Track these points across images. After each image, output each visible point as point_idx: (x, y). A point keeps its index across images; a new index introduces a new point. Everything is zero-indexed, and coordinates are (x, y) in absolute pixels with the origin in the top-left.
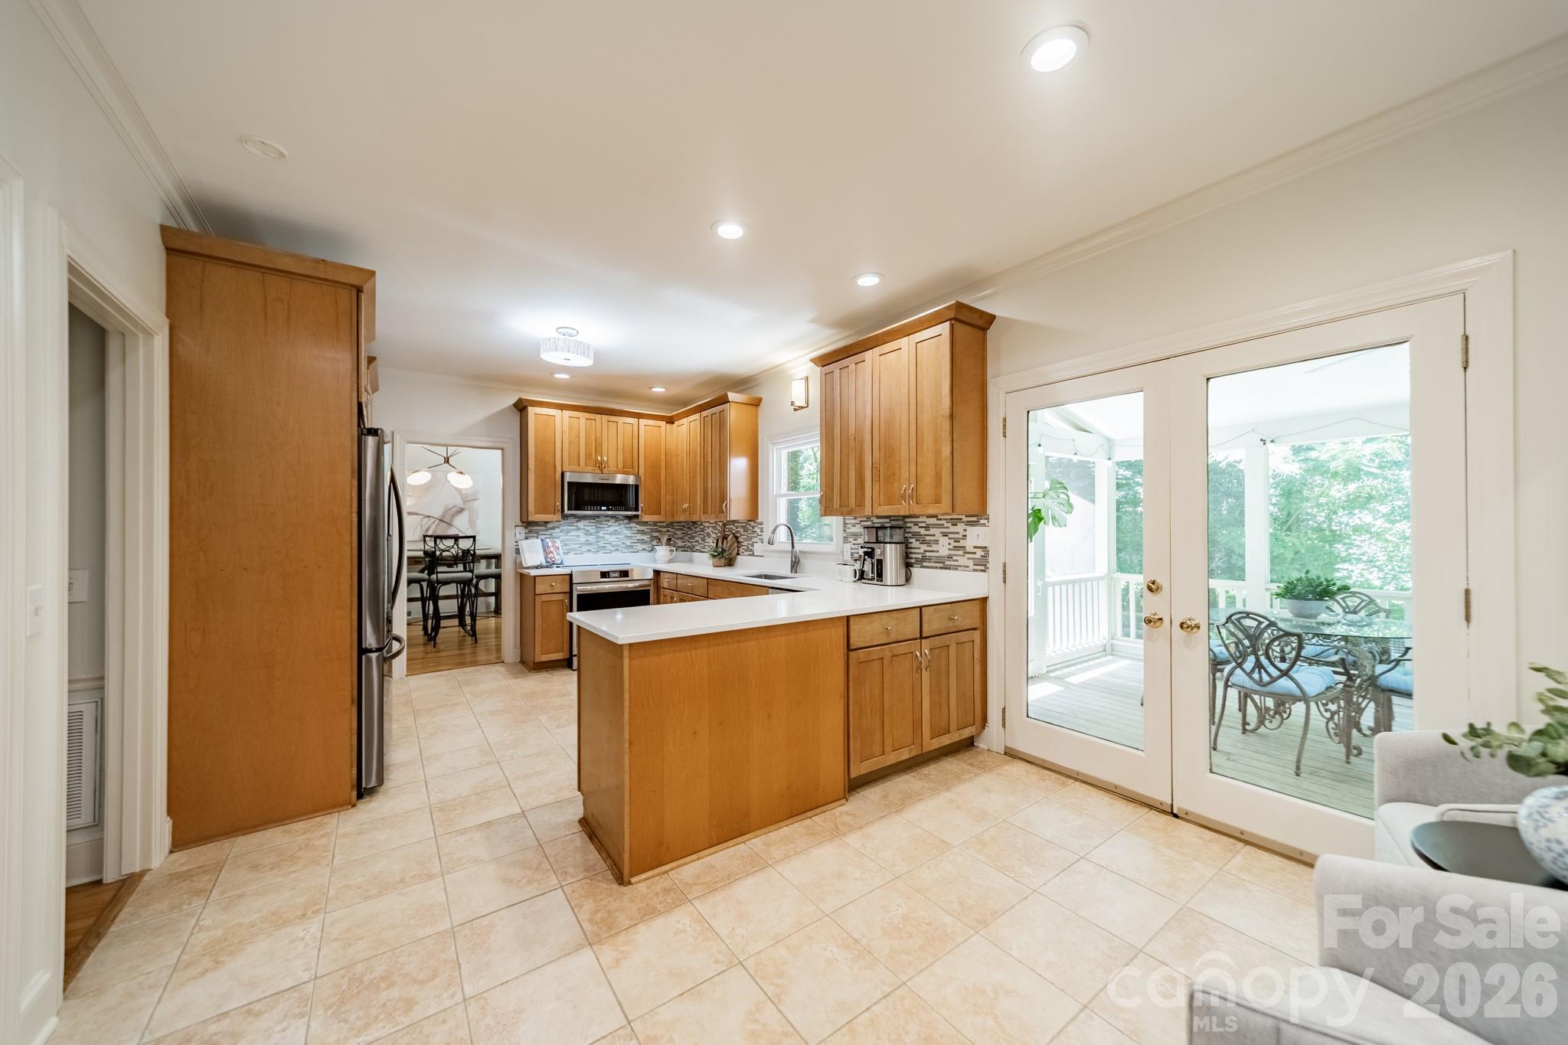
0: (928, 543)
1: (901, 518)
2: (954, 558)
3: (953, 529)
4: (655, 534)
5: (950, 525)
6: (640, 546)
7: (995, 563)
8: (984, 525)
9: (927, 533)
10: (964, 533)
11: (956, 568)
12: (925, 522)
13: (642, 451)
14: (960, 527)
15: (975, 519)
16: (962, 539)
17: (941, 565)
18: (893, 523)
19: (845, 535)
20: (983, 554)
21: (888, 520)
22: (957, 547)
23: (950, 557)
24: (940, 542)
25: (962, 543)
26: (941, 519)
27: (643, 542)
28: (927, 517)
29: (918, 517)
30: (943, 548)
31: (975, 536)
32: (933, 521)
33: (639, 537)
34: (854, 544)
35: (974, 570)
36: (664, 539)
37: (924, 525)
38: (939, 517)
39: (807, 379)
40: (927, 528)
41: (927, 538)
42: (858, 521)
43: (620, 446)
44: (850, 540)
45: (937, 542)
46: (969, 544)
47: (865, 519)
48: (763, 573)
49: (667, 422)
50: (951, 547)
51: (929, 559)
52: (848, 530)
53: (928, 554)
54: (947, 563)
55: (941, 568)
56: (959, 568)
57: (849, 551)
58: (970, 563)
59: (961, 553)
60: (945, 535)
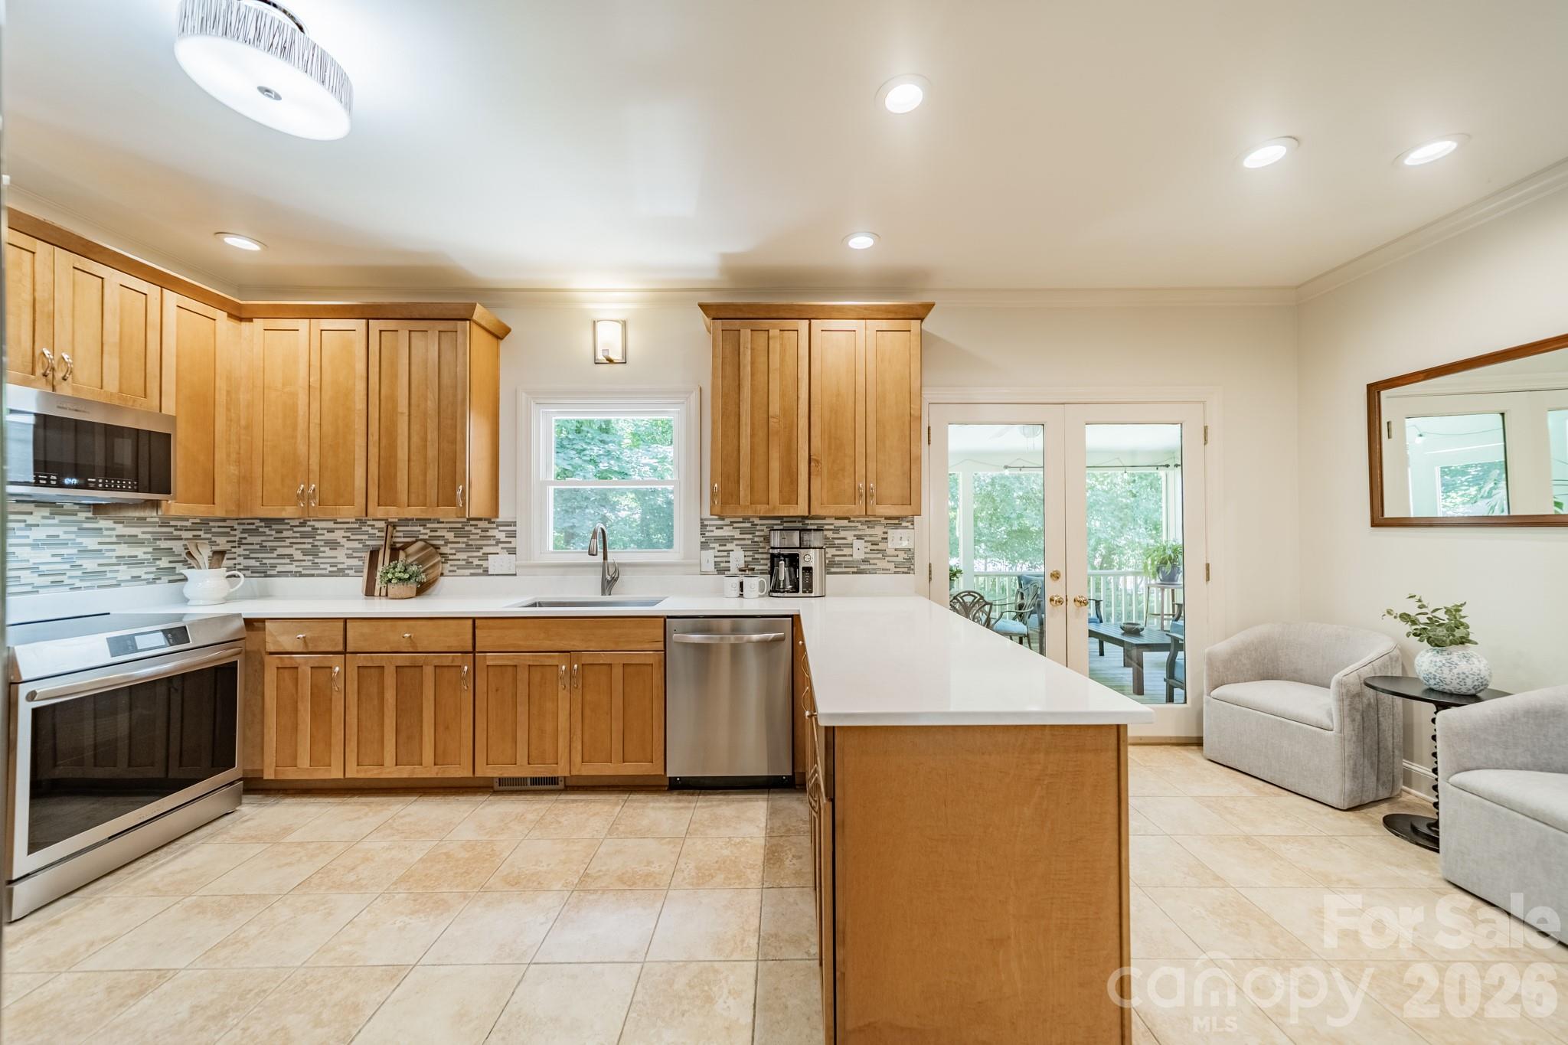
0: (839, 547)
1: (800, 519)
2: (871, 561)
3: (869, 532)
4: (164, 544)
5: (865, 527)
6: (124, 572)
7: (920, 565)
8: (906, 527)
9: (836, 536)
10: (885, 536)
11: (874, 572)
12: (832, 524)
13: (169, 361)
14: (878, 531)
15: (897, 521)
16: (881, 542)
17: (855, 570)
18: (785, 524)
19: (703, 540)
20: (906, 556)
21: (779, 522)
22: (874, 550)
23: (865, 561)
24: (854, 545)
25: (881, 546)
26: (853, 521)
27: (133, 561)
28: (836, 519)
29: (824, 518)
30: (859, 551)
31: (899, 539)
32: (845, 523)
33: (124, 550)
34: (719, 551)
35: (895, 573)
36: (205, 553)
37: (832, 527)
38: (852, 519)
39: (624, 324)
40: (836, 530)
41: (837, 542)
42: (727, 521)
43: (112, 337)
44: (712, 545)
45: (851, 546)
46: (890, 546)
47: (741, 520)
48: (537, 601)
49: (230, 316)
50: (868, 550)
51: (839, 564)
52: (707, 534)
53: (837, 559)
54: (862, 567)
55: (854, 573)
56: (878, 572)
57: (712, 560)
58: (891, 566)
59: (880, 556)
60: (859, 537)
